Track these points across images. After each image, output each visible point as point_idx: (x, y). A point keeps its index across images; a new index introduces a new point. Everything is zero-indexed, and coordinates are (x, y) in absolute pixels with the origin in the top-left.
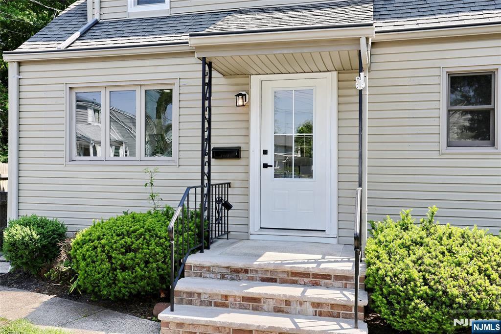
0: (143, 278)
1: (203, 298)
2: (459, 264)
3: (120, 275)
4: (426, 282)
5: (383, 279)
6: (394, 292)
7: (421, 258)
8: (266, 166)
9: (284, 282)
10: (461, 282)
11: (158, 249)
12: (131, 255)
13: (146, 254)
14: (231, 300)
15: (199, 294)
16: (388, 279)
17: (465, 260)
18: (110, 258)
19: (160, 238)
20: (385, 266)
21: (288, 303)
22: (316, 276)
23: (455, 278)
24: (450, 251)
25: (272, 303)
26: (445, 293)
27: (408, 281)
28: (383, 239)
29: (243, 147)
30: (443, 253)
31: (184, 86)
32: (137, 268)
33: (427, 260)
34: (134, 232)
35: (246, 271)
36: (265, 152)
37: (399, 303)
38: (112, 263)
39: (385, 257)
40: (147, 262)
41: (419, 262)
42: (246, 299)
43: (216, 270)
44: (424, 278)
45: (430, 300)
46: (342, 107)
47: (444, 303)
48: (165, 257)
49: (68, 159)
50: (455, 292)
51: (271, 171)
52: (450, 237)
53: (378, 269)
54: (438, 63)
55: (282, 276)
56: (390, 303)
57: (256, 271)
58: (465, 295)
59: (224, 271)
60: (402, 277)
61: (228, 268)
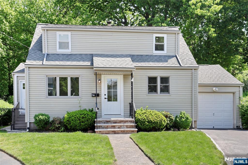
0: (86, 124)
1: (102, 127)
2: (152, 116)
3: (82, 124)
4: (147, 119)
5: (139, 120)
6: (142, 122)
7: (146, 115)
8: (105, 98)
9: (118, 123)
10: (153, 119)
11: (90, 117)
12: (84, 119)
13: (87, 119)
14: (109, 127)
15: (102, 126)
16: (140, 119)
17: (153, 115)
18: (79, 120)
19: (90, 115)
20: (139, 117)
21: (121, 126)
22: (125, 121)
23: (152, 118)
24: (151, 114)
25: (118, 127)
26: (151, 120)
27: (144, 119)
28: (138, 113)
29: (100, 93)
30: (150, 114)
31: (83, 77)
32: (85, 122)
33: (147, 116)
34: (83, 114)
35: (110, 121)
36: (105, 95)
37: (143, 123)
38: (80, 121)
39: (139, 116)
40: (87, 121)
41: (146, 116)
42: (112, 126)
43: (103, 122)
44: (147, 118)
45: (148, 122)
46: (125, 84)
47: (150, 122)
48: (92, 119)
49: (46, 97)
50: (152, 120)
51: (107, 100)
52: (150, 112)
53: (138, 118)
54: (146, 74)
55: (118, 122)
56: (141, 124)
57: (112, 121)
58: (154, 121)
59: (105, 122)
60: (143, 118)
61: (106, 121)
